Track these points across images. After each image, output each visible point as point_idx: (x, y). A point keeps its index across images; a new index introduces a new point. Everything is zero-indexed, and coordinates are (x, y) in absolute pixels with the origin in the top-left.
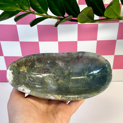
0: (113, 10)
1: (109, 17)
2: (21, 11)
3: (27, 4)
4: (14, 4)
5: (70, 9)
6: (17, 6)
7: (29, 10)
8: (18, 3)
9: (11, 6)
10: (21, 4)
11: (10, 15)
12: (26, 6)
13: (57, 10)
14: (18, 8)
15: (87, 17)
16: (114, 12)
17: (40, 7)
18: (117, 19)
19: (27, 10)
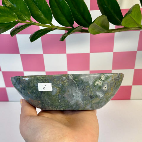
0: (132, 18)
1: (127, 26)
2: (19, 22)
3: (26, 13)
4: (11, 14)
5: (80, 17)
6: (14, 16)
7: (30, 20)
8: (15, 12)
9: (7, 16)
10: (19, 13)
11: (6, 27)
12: (26, 15)
13: (64, 19)
14: (16, 18)
15: (101, 27)
16: (134, 20)
17: (43, 17)
18: (137, 28)
19: (26, 20)
